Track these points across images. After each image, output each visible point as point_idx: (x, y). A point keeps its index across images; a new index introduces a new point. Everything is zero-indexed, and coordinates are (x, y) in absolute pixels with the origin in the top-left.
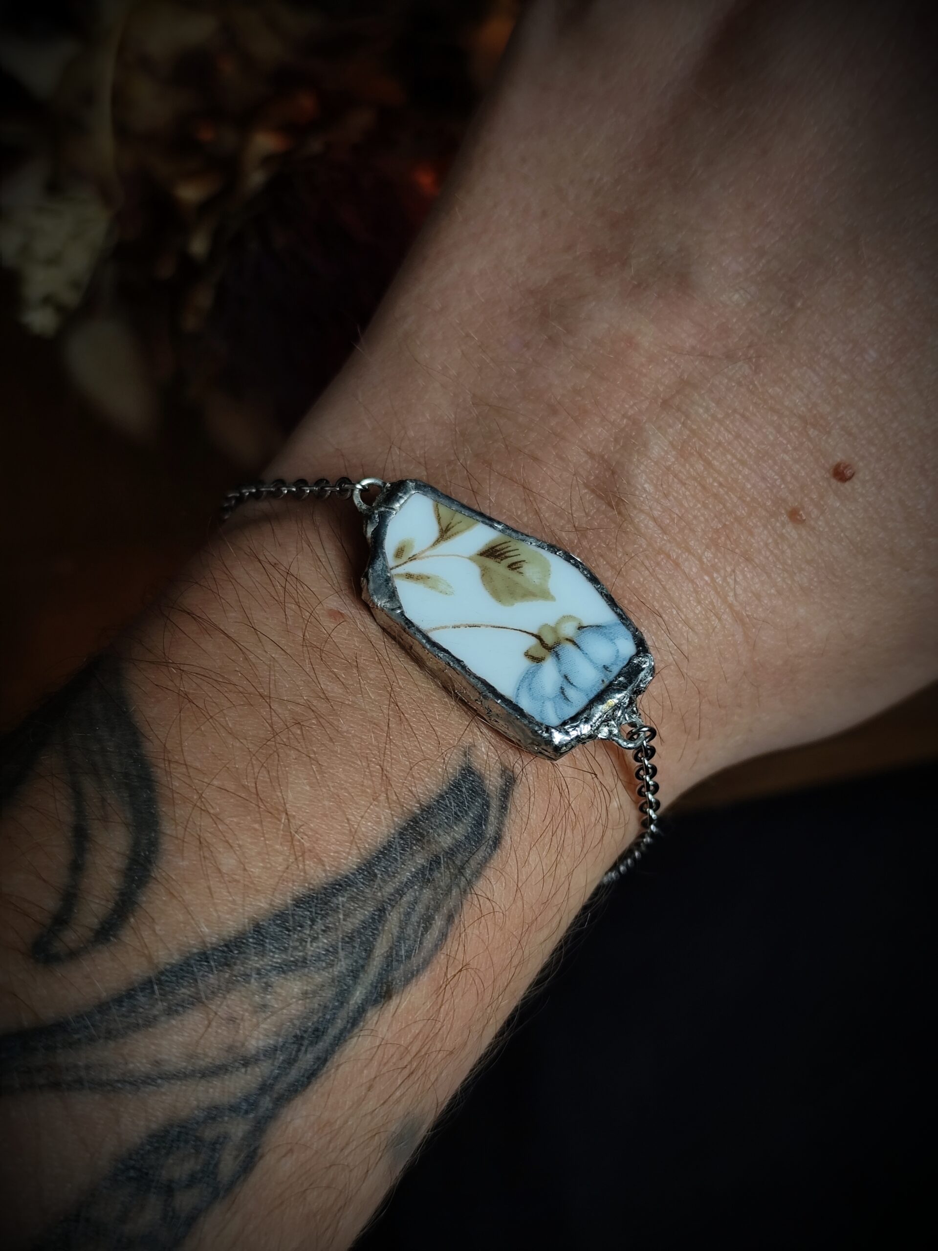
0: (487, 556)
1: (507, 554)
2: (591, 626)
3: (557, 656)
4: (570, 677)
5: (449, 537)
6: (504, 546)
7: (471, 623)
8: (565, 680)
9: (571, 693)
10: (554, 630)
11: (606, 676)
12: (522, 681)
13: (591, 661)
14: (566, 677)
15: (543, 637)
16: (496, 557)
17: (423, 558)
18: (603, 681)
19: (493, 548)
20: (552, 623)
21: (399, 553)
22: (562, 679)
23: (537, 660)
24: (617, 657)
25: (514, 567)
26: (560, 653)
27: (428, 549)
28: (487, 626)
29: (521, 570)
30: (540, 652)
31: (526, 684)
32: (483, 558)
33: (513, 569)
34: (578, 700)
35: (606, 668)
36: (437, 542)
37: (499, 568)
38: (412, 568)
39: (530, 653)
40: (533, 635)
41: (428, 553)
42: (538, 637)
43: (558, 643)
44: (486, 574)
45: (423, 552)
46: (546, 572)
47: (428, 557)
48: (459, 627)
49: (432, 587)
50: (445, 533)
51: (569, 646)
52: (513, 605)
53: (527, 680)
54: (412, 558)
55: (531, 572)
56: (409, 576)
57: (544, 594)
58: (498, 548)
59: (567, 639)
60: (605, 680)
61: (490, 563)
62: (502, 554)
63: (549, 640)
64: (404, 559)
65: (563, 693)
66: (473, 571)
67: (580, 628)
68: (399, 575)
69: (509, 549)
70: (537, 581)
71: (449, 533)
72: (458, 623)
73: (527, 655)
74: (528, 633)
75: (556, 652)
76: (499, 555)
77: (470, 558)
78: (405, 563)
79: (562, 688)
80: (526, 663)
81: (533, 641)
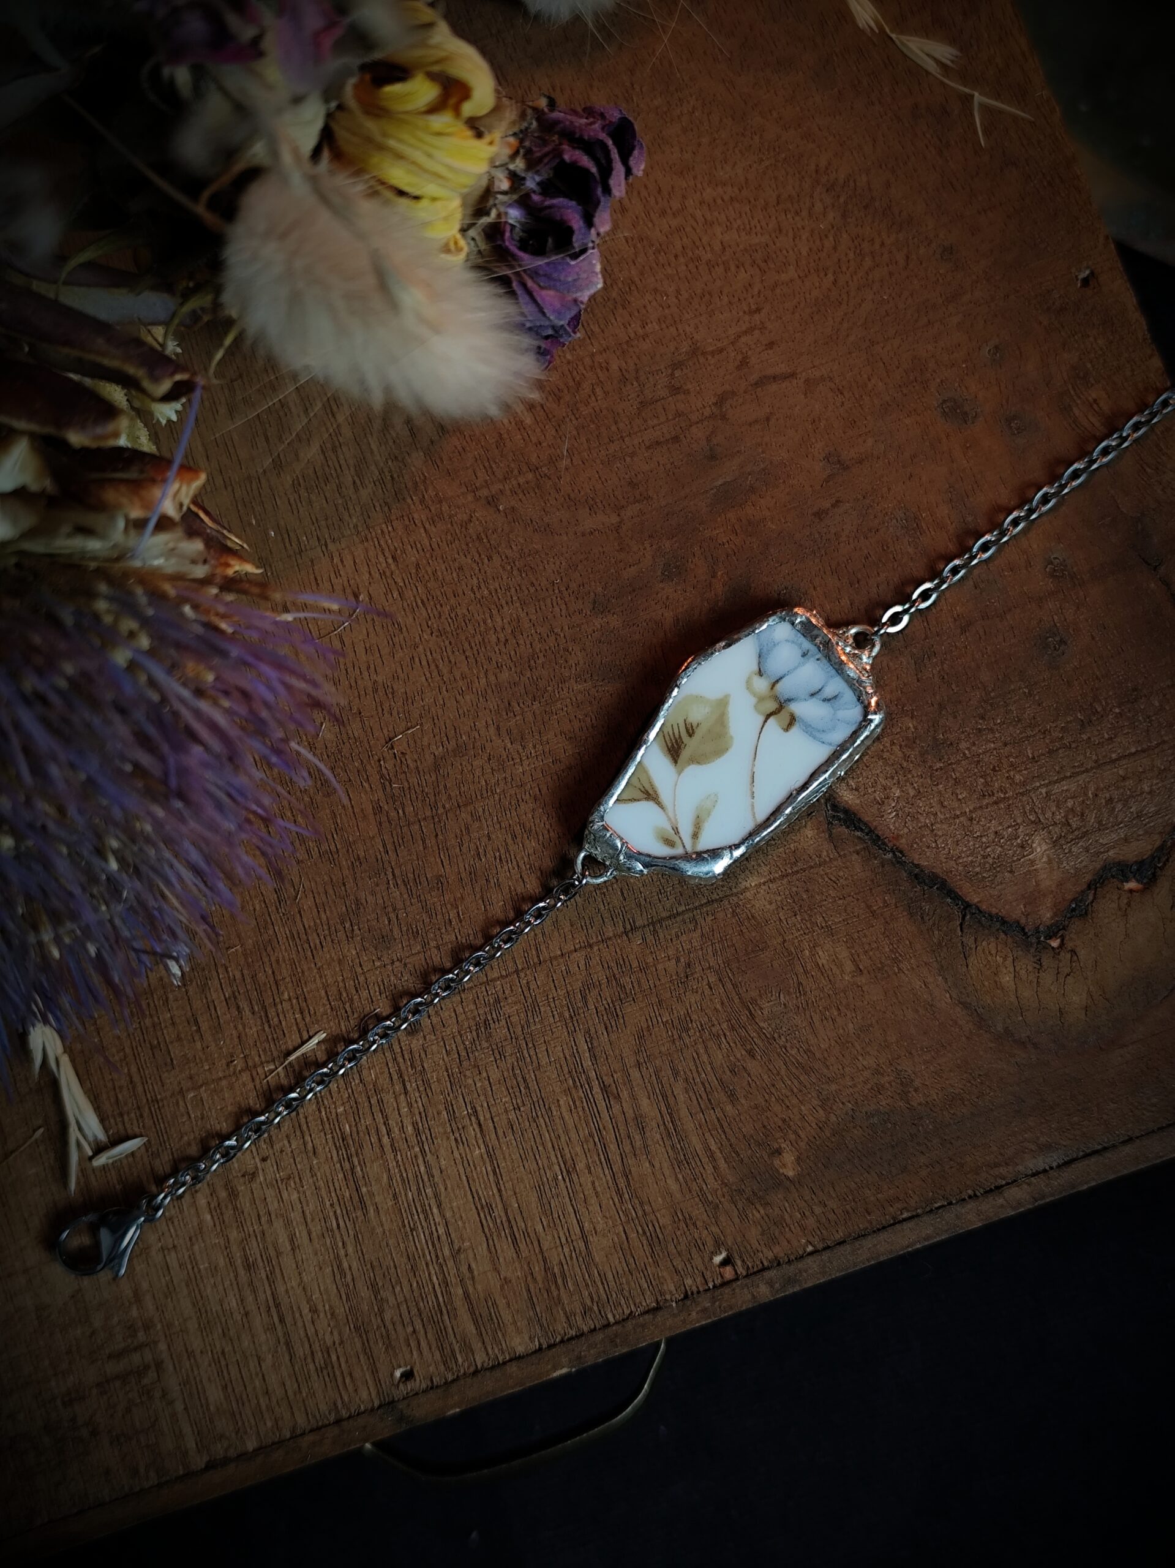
0: (678, 756)
1: (677, 736)
2: (759, 663)
3: (789, 700)
4: (813, 691)
5: (656, 792)
6: (668, 742)
7: (749, 780)
8: (816, 696)
9: (829, 692)
10: (761, 699)
11: (813, 656)
12: (814, 738)
13: (796, 668)
14: (812, 695)
15: (768, 713)
16: (679, 748)
17: (676, 820)
18: (818, 660)
19: (669, 750)
20: (754, 700)
21: (669, 843)
22: (814, 699)
23: (792, 720)
24: (793, 642)
25: (691, 731)
26: (786, 697)
27: (667, 814)
28: (754, 765)
29: (695, 726)
30: (784, 716)
31: (818, 735)
32: (679, 762)
33: (693, 732)
34: (837, 685)
35: (804, 655)
36: (659, 804)
37: (691, 746)
38: (686, 832)
39: (785, 727)
40: (765, 721)
41: (671, 815)
42: (768, 716)
43: (776, 698)
44: (698, 759)
45: (669, 819)
46: (698, 699)
47: (675, 815)
48: (753, 793)
49: (709, 814)
50: (650, 794)
51: (778, 686)
52: (732, 737)
53: (812, 731)
54: (676, 831)
55: (697, 715)
56: (695, 836)
57: (722, 704)
58: (670, 745)
59: (772, 688)
60: (817, 657)
61: (685, 754)
62: (676, 741)
63: (772, 706)
64: (676, 839)
65: (829, 700)
66: (692, 770)
67: (760, 673)
68: (694, 845)
69: (671, 733)
70: (707, 710)
71: (651, 792)
72: (749, 793)
73: (787, 729)
74: (763, 726)
75: (785, 701)
76: (677, 744)
77: (679, 773)
78: (680, 838)
79: (824, 700)
80: (795, 730)
81: (772, 721)
